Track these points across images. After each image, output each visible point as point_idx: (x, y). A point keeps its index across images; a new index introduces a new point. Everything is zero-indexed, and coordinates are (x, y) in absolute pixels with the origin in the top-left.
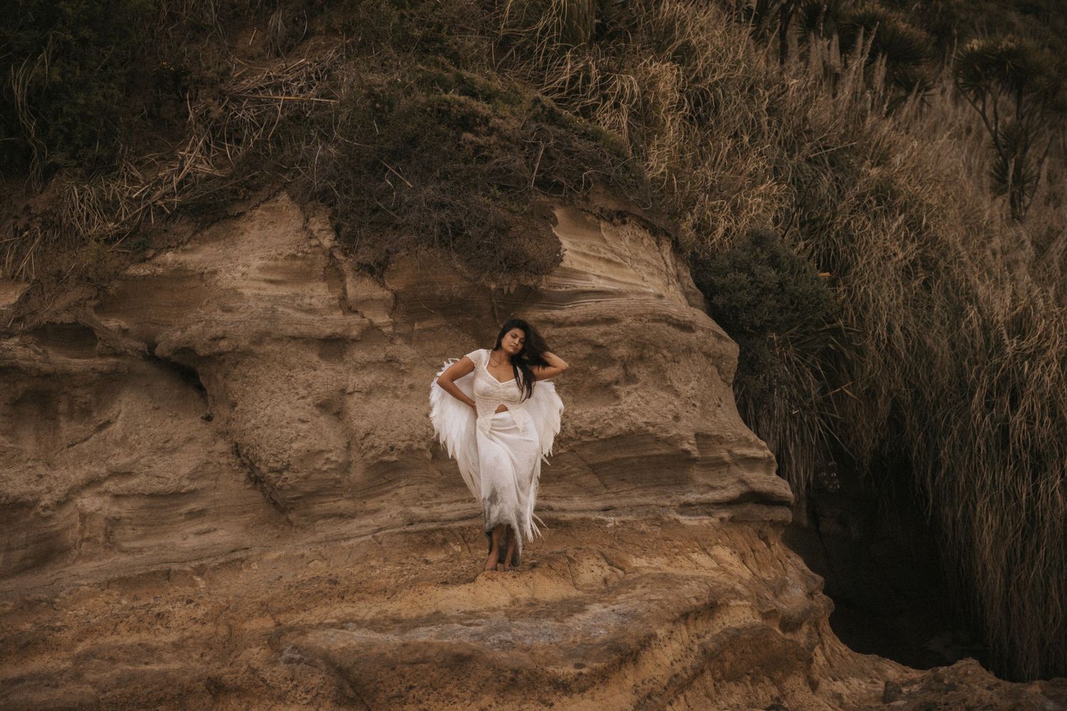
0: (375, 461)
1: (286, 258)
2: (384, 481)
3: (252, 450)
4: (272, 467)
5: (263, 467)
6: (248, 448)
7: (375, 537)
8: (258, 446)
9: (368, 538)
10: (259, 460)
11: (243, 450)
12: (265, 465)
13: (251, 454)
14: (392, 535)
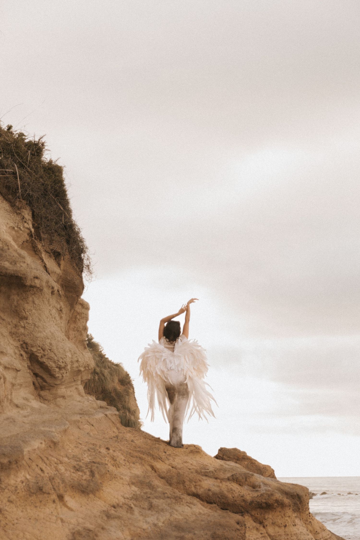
0: (77, 369)
1: (11, 228)
2: (73, 380)
3: (42, 351)
4: (60, 365)
5: (51, 363)
6: (40, 348)
7: (106, 415)
8: (50, 350)
9: (103, 415)
10: (48, 358)
11: (32, 349)
12: (55, 362)
13: (40, 353)
14: (112, 415)
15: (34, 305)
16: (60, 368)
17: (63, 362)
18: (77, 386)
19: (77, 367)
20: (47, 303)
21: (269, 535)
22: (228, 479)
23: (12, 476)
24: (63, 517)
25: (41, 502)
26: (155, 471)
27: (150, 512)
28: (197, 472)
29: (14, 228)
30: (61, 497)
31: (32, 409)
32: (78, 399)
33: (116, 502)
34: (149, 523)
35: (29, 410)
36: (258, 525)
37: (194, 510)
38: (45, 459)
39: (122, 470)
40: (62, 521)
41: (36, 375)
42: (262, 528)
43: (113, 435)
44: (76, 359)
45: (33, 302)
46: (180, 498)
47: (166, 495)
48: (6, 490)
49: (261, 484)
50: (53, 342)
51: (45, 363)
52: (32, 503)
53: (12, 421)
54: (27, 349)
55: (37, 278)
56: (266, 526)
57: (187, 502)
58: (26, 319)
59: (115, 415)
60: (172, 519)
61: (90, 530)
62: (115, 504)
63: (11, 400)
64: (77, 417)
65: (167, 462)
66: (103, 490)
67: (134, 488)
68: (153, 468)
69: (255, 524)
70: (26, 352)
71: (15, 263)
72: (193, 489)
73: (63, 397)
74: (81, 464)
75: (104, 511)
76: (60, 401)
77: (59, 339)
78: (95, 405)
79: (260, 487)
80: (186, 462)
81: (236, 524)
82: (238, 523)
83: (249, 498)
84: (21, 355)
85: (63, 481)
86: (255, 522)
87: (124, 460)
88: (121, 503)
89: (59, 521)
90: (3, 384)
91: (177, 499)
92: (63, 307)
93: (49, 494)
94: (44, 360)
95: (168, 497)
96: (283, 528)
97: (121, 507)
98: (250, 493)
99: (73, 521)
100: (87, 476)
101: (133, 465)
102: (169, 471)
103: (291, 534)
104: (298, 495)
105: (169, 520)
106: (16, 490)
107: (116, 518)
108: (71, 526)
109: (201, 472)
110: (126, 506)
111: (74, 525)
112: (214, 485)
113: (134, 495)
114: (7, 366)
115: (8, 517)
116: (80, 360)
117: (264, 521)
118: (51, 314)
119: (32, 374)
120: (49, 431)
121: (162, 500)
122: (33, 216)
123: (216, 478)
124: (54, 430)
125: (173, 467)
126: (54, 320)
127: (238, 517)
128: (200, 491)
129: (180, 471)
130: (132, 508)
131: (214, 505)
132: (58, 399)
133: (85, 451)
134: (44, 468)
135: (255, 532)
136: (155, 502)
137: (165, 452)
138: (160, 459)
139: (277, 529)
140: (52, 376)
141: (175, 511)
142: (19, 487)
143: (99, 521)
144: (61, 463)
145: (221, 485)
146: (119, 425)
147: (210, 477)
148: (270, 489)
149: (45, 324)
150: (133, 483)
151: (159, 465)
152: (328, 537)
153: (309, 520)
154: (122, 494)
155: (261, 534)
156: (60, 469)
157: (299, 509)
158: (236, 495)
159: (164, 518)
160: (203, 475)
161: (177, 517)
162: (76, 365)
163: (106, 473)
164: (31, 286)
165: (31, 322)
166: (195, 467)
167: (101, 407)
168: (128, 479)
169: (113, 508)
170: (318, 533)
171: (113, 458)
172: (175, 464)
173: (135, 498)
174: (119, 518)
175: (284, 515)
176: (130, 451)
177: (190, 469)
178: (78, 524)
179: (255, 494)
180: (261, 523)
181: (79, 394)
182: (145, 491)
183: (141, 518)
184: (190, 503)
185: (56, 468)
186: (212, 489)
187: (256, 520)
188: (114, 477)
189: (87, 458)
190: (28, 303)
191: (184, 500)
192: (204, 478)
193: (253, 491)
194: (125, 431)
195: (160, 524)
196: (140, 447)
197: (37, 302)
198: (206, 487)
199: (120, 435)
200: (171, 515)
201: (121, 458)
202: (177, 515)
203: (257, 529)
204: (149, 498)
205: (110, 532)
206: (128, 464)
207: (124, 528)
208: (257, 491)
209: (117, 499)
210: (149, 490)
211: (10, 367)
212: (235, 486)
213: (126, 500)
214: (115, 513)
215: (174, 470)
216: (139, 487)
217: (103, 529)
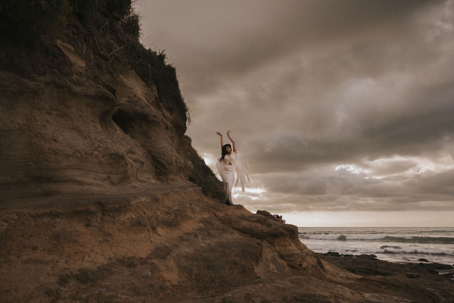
1: (145, 94)
2: (178, 172)
3: (159, 155)
4: (169, 163)
5: (164, 161)
6: (157, 154)
7: (194, 189)
8: (163, 154)
9: (193, 189)
10: (162, 159)
11: (154, 154)
12: (166, 161)
13: (158, 156)
14: (197, 189)
15: (155, 132)
16: (169, 164)
17: (170, 161)
18: (180, 175)
19: (180, 165)
20: (162, 131)
21: (277, 251)
22: (255, 221)
23: (122, 215)
24: (152, 239)
25: (139, 230)
26: (216, 217)
27: (208, 237)
28: (239, 217)
29: (147, 94)
30: (154, 229)
31: (150, 183)
32: (181, 181)
33: (188, 232)
34: (206, 243)
35: (148, 183)
36: (270, 245)
37: (234, 236)
38: (148, 207)
39: (197, 215)
40: (151, 242)
41: (156, 168)
42: (272, 247)
43: (197, 199)
44: (179, 161)
45: (155, 130)
46: (226, 230)
47: (219, 228)
48: (117, 223)
49: (273, 224)
50: (165, 151)
51: (160, 161)
52: (134, 231)
53: (134, 187)
54: (151, 153)
55: (155, 117)
56: (275, 246)
57: (230, 232)
58: (150, 138)
59: (200, 189)
60: (220, 241)
61: (167, 247)
62: (188, 233)
63: (137, 177)
64: (178, 190)
65: (223, 212)
66: (181, 225)
67: (201, 224)
68: (215, 214)
69: (268, 245)
70: (150, 155)
71: (143, 108)
72: (236, 226)
73: (172, 180)
74: (171, 211)
75: (180, 236)
76: (170, 182)
77: (169, 149)
78: (189, 185)
79: (272, 225)
80: (234, 213)
81: (256, 245)
82: (258, 244)
83: (266, 231)
84: (148, 157)
85: (157, 219)
86: (269, 244)
87: (199, 210)
88: (191, 232)
89: (149, 242)
90: (131, 168)
91: (224, 231)
92: (174, 136)
93: (145, 226)
94: (160, 160)
95: (219, 230)
96: (284, 247)
97: (191, 234)
98: (267, 228)
99: (158, 242)
100: (173, 217)
101: (204, 213)
102: (224, 217)
103: (288, 250)
104: (292, 230)
105: (218, 241)
106: (123, 223)
107: (186, 240)
108: (156, 245)
109: (241, 217)
110: (194, 234)
111: (158, 244)
112: (247, 224)
113: (200, 228)
114: (136, 160)
115: (115, 239)
116: (182, 162)
117: (274, 243)
118: (165, 137)
119: (154, 167)
120: (155, 193)
121: (216, 231)
122: (158, 89)
123: (249, 221)
124: (158, 193)
125: (226, 215)
126: (166, 140)
127: (259, 241)
128: (240, 227)
129: (230, 217)
130: (197, 235)
131: (247, 235)
132: (169, 181)
133: (177, 205)
134: (146, 212)
135: (269, 249)
136: (212, 232)
137: (224, 208)
138: (220, 210)
139: (280, 247)
140: (165, 168)
141: (222, 237)
142: (126, 222)
143: (176, 242)
144: (158, 210)
145: (251, 224)
146: (201, 194)
147: (246, 220)
148: (277, 226)
149: (161, 141)
150: (201, 222)
151: (218, 214)
152: (308, 251)
153: (298, 243)
154: (193, 227)
155: (272, 250)
156: (157, 213)
157: (293, 237)
158: (259, 229)
159: (215, 241)
160: (242, 219)
161: (223, 240)
162: (179, 164)
163: (185, 216)
164: (152, 121)
165: (153, 140)
166: (238, 215)
167: (193, 186)
168: (198, 219)
169: (186, 235)
170: (303, 250)
171: (192, 209)
172: (228, 213)
173: (200, 229)
174: (188, 240)
175: (285, 240)
176: (203, 206)
177: (235, 216)
178: (161, 244)
179: (269, 229)
180: (272, 244)
181: (182, 179)
182: (207, 226)
183: (202, 241)
184: (232, 233)
185: (154, 212)
186: (247, 226)
187: (269, 242)
188: (190, 218)
189: (176, 208)
190: (151, 130)
191: (228, 231)
192: (242, 220)
193: (268, 227)
194: (204, 197)
195: (213, 244)
196: (210, 205)
197: (156, 130)
198: (243, 225)
199: (201, 199)
200: (219, 239)
201: (197, 209)
202: (223, 239)
203: (270, 247)
204: (208, 229)
205: (180, 248)
206: (201, 212)
207: (190, 246)
208: (270, 227)
209: (189, 230)
210: (210, 226)
211: (137, 160)
212: (259, 225)
213: (195, 231)
214: (187, 238)
215: (227, 216)
216: (204, 224)
217: (177, 246)
